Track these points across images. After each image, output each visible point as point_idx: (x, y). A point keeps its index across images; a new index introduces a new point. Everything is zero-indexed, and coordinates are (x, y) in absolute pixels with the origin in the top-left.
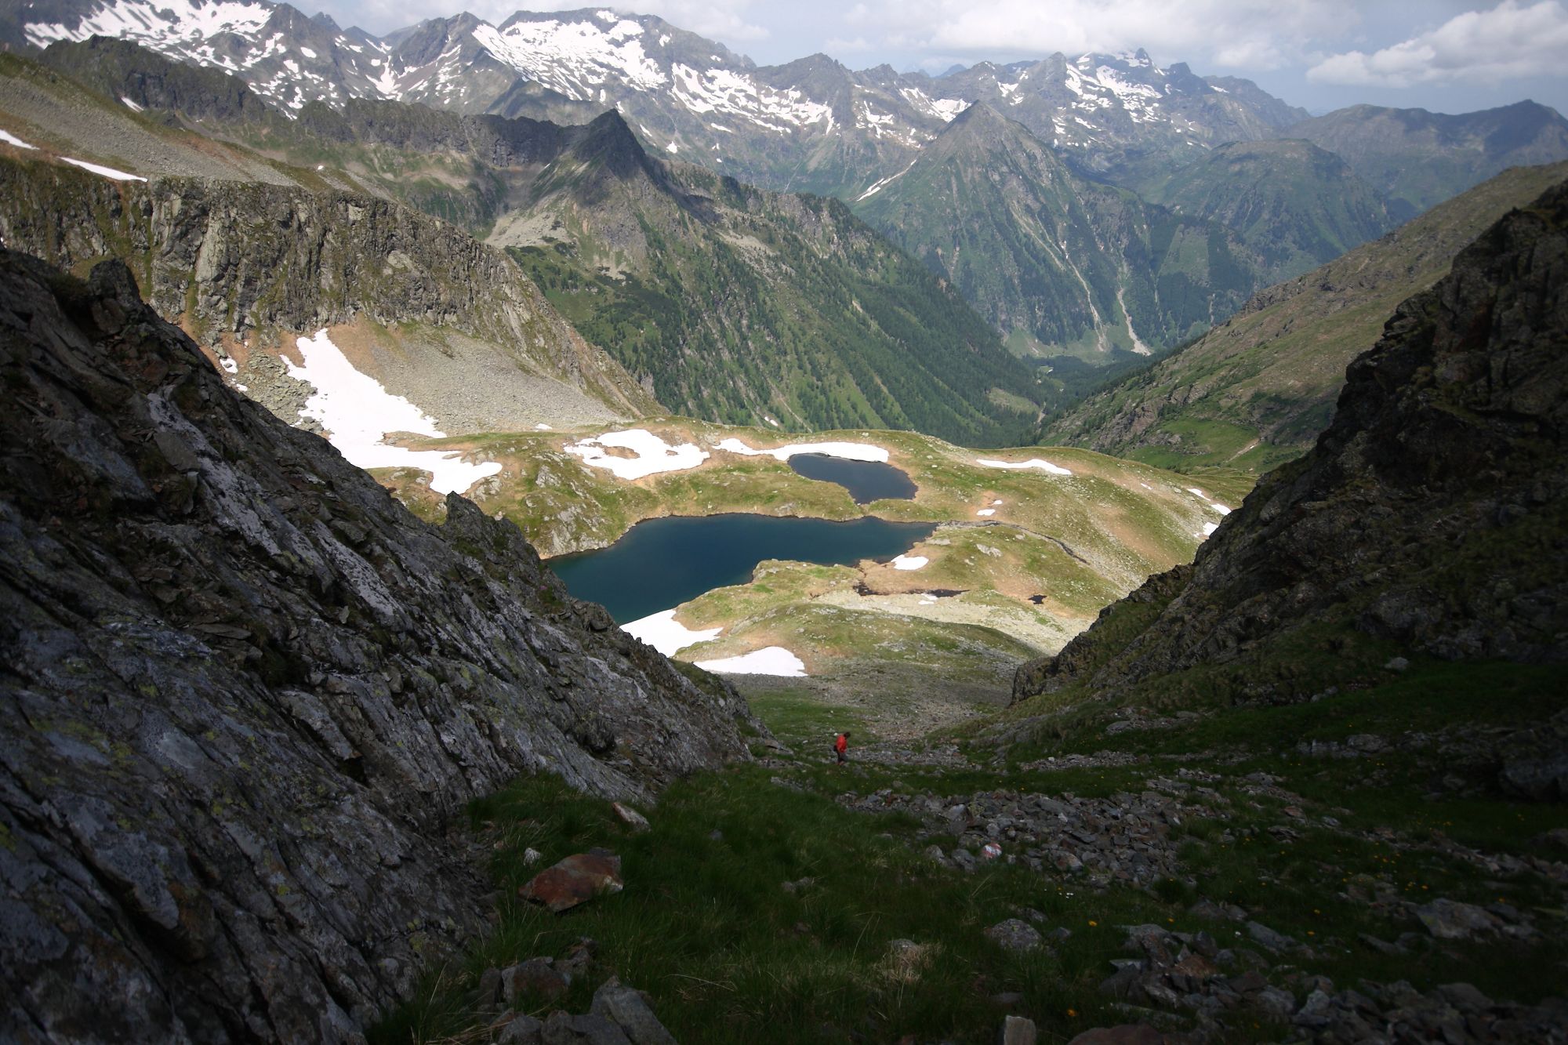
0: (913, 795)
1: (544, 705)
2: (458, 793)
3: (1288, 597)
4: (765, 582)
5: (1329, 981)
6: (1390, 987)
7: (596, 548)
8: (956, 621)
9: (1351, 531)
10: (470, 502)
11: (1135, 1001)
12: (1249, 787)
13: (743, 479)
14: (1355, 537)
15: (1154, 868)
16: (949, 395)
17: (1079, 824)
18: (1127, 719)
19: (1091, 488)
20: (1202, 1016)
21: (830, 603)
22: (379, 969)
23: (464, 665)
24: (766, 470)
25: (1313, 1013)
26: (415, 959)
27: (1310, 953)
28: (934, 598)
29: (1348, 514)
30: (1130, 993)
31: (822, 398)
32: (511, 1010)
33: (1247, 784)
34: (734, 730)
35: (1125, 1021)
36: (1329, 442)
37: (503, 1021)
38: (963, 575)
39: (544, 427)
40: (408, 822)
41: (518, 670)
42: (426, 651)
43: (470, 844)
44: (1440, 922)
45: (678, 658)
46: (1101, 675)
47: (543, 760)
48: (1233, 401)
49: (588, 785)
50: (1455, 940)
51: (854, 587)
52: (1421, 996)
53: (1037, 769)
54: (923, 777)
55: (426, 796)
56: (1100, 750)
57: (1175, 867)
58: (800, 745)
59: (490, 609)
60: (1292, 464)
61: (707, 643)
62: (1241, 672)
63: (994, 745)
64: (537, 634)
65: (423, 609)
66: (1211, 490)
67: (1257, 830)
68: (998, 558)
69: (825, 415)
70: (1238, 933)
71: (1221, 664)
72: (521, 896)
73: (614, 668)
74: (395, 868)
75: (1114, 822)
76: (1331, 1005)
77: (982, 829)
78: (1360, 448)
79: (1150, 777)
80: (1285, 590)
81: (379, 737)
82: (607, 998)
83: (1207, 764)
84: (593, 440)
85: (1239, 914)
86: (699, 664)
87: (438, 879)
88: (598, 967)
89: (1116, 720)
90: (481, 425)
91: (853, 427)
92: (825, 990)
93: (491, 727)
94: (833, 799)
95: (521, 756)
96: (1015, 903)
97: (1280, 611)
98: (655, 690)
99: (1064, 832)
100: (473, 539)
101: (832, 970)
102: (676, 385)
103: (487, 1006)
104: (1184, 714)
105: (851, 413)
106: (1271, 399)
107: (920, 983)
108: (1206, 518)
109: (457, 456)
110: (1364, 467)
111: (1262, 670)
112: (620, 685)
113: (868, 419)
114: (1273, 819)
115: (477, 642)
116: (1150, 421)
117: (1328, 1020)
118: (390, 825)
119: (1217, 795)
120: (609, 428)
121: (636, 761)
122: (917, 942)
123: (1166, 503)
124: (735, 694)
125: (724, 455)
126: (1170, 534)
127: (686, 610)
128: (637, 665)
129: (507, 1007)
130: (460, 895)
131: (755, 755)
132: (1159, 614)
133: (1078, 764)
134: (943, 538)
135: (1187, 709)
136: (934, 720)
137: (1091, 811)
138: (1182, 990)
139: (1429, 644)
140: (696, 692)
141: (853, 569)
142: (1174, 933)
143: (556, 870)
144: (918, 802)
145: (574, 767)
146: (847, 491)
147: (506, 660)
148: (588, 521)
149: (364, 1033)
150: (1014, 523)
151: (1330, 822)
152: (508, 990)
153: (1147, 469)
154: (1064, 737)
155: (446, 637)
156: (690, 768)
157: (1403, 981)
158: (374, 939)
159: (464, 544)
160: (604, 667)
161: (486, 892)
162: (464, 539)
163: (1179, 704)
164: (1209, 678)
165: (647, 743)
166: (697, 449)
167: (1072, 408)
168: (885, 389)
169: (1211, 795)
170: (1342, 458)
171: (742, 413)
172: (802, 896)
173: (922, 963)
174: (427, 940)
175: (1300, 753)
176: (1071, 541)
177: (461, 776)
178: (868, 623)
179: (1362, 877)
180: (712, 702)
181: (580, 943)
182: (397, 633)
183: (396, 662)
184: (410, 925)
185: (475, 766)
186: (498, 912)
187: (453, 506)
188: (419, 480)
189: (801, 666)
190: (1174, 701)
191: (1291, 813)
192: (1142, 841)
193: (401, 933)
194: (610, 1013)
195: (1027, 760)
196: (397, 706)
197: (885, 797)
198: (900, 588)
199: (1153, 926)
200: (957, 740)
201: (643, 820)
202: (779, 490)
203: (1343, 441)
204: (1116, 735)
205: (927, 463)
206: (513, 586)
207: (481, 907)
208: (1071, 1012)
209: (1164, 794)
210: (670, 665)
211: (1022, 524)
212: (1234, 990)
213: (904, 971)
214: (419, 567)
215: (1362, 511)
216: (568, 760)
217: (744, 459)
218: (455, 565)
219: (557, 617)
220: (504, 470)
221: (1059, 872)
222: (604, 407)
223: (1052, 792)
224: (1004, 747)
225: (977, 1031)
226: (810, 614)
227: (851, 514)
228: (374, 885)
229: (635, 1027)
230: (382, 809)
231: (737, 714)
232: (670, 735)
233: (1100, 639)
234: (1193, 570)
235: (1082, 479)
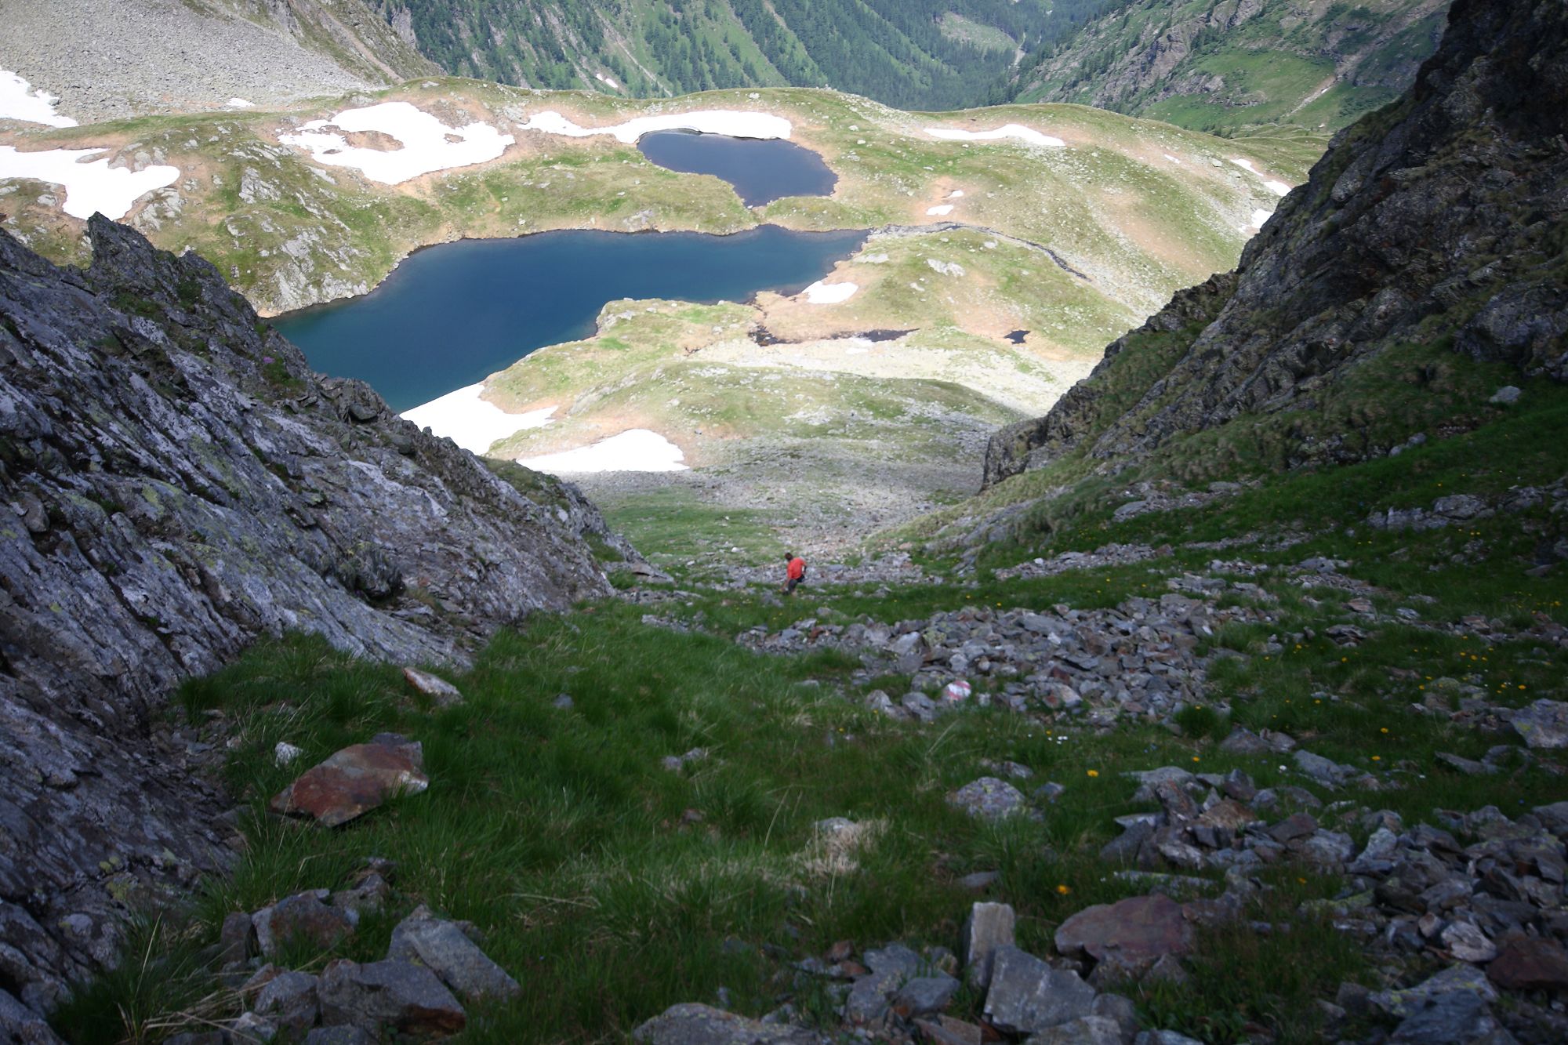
0: (846, 625)
1: (285, 536)
2: (162, 673)
3: (1366, 311)
4: (615, 334)
5: (1397, 815)
6: (1474, 816)
7: (350, 295)
8: (900, 375)
9: (1456, 209)
10: (129, 230)
11: (1147, 867)
12: (1303, 578)
13: (570, 176)
14: (1461, 219)
15: (1176, 694)
16: (880, 26)
17: (1075, 645)
18: (1142, 498)
19: (1094, 165)
20: (1233, 876)
21: (715, 359)
22: (61, 931)
23: (146, 483)
24: (605, 159)
25: (1374, 858)
26: (118, 911)
27: (1374, 783)
28: (869, 343)
29: (1455, 184)
30: (1140, 857)
31: (684, 39)
32: (269, 966)
33: (1301, 573)
34: (583, 553)
35: (1132, 893)
36: (1433, 76)
37: (258, 982)
38: (909, 307)
39: (240, 104)
40: (85, 722)
41: (238, 486)
42: (83, 466)
43: (190, 744)
44: (1539, 729)
45: (494, 455)
46: (1106, 440)
47: (292, 616)
48: (1300, 20)
49: (367, 647)
50: (1556, 750)
51: (750, 334)
52: (1512, 823)
53: (1019, 577)
54: (859, 599)
55: (110, 681)
56: (1105, 544)
57: (1203, 691)
58: (683, 569)
59: (180, 396)
60: (1379, 113)
61: (537, 430)
62: (1298, 422)
63: (959, 548)
64: (264, 431)
65: (67, 401)
66: (1265, 160)
67: (1312, 632)
68: (959, 278)
69: (690, 66)
70: (1283, 767)
71: (1272, 413)
72: (276, 810)
73: (392, 475)
74: (69, 787)
75: (1123, 639)
76: (1398, 845)
77: (944, 663)
78: (1477, 82)
79: (1173, 575)
80: (1362, 301)
81: (19, 601)
82: (411, 936)
83: (1251, 552)
84: (324, 123)
85: (1284, 743)
86: (524, 462)
87: (143, 798)
88: (398, 895)
89: (1127, 500)
90: (134, 104)
91: (734, 86)
92: (724, 895)
93: (202, 574)
94: (733, 639)
95: (256, 612)
96: (989, 757)
97: (1354, 331)
98: (460, 503)
99: (1056, 658)
100: (142, 290)
101: (734, 868)
102: (450, 25)
103: (234, 964)
104: (1219, 486)
105: (731, 61)
106: (1356, 15)
107: (858, 871)
108: (1256, 202)
109: (101, 157)
110: (1480, 112)
111: (1326, 416)
112: (404, 500)
113: (758, 71)
114: (1333, 617)
115: (164, 447)
116: (1179, 56)
117: (1394, 864)
118: (53, 728)
119: (1261, 591)
120: (348, 101)
121: (438, 608)
122: (853, 820)
123: (1201, 182)
124: (582, 501)
125: (537, 138)
126: (1206, 230)
127: (500, 383)
128: (428, 469)
129: (263, 963)
130: (182, 816)
131: (618, 586)
132: (1188, 347)
133: (1075, 566)
134: (877, 253)
135: (1224, 479)
136: (875, 519)
137: (1093, 627)
138: (1208, 846)
139: (1550, 365)
140: (522, 503)
141: (747, 307)
142: (1200, 776)
143: (324, 769)
144: (854, 633)
145: (343, 624)
146: (731, 187)
147: (216, 471)
148: (332, 254)
149: (46, 1020)
150: (981, 224)
151: (1408, 615)
152: (264, 940)
153: (1175, 132)
154: (1055, 529)
155: (111, 442)
156: (521, 613)
157: (1490, 807)
158: (47, 890)
159: (126, 296)
160: (376, 474)
161: (224, 809)
162: (127, 290)
163: (1213, 473)
164: (1254, 433)
165: (452, 581)
166: (493, 131)
167: (1065, 39)
168: (780, 21)
169: (1253, 592)
170: (1451, 99)
171: (560, 69)
172: (691, 774)
173: (861, 846)
174: (134, 884)
175: (1373, 526)
176: (1063, 248)
177: (163, 648)
178: (773, 386)
179: (1444, 681)
180: (548, 515)
181: (367, 866)
182: (27, 441)
183: (32, 485)
184: (104, 865)
185: (183, 633)
186: (243, 836)
187: (100, 236)
188: (42, 199)
189: (679, 455)
190: (1206, 469)
191: (1357, 607)
192: (1160, 660)
193: (92, 878)
194: (417, 955)
195: (1005, 564)
196: (43, 553)
197: (807, 631)
198: (818, 332)
199: (1173, 768)
200: (908, 546)
201: (451, 689)
202: (627, 190)
203: (1452, 74)
204: (1127, 522)
205: (850, 137)
206: (217, 360)
207: (216, 830)
208: (1062, 889)
209: (1191, 596)
210: (479, 466)
211: (994, 225)
212: (1275, 839)
213: (835, 859)
214: (49, 335)
215: (1473, 179)
216: (332, 613)
217: (570, 143)
218: (113, 329)
219: (295, 405)
220: (184, 177)
221: (1049, 712)
222: (336, 67)
223: (1038, 606)
224: (972, 550)
225: (936, 927)
226: (686, 377)
227: (739, 222)
228: (38, 816)
229: (456, 969)
230: (39, 706)
231: (587, 531)
232: (486, 567)
233: (1106, 388)
234: (1236, 280)
235: (1079, 153)
